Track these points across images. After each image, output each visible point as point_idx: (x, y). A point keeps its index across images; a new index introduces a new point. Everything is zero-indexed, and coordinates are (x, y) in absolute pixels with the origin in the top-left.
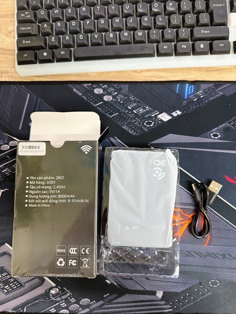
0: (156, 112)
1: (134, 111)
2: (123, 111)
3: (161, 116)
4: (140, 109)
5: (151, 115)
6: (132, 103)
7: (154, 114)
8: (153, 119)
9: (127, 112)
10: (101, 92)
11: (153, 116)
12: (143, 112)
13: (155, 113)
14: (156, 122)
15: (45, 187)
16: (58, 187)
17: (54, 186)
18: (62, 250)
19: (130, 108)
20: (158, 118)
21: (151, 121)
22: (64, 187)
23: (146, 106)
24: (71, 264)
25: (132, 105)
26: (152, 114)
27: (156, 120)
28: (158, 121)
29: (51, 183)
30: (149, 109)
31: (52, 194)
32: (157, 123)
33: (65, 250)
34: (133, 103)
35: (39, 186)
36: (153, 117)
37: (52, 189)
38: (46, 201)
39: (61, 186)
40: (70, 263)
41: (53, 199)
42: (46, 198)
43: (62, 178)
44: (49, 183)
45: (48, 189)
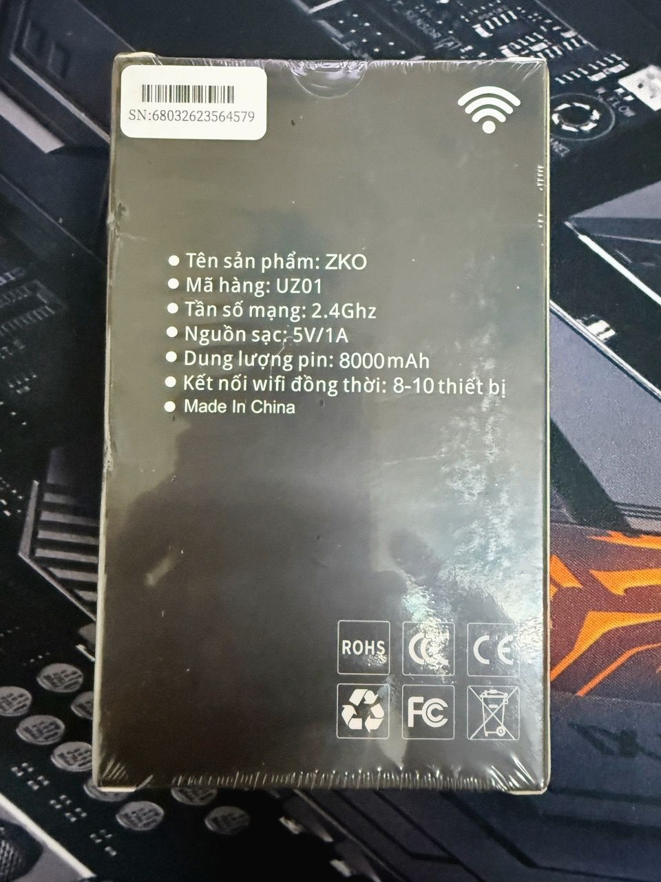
0: (611, 62)
1: (506, 51)
2: (451, 44)
3: (638, 84)
4: (532, 40)
5: (586, 72)
6: (494, 8)
7: (601, 69)
8: (596, 94)
9: (466, 53)
11: (596, 77)
12: (546, 54)
13: (609, 66)
14: (611, 111)
15: (267, 310)
17: (317, 307)
18: (367, 647)
19: (484, 33)
20: (620, 91)
21: (587, 107)
22: (368, 312)
23: (565, 29)
24: (418, 719)
25: (495, 19)
26: (592, 72)
27: (612, 100)
28: (619, 106)
30: (580, 41)
31: (305, 348)
32: (613, 117)
33: (383, 643)
36: (594, 82)
37: (307, 323)
39: (354, 308)
40: (412, 713)
41: (316, 373)
44: (290, 287)
45: (281, 323)
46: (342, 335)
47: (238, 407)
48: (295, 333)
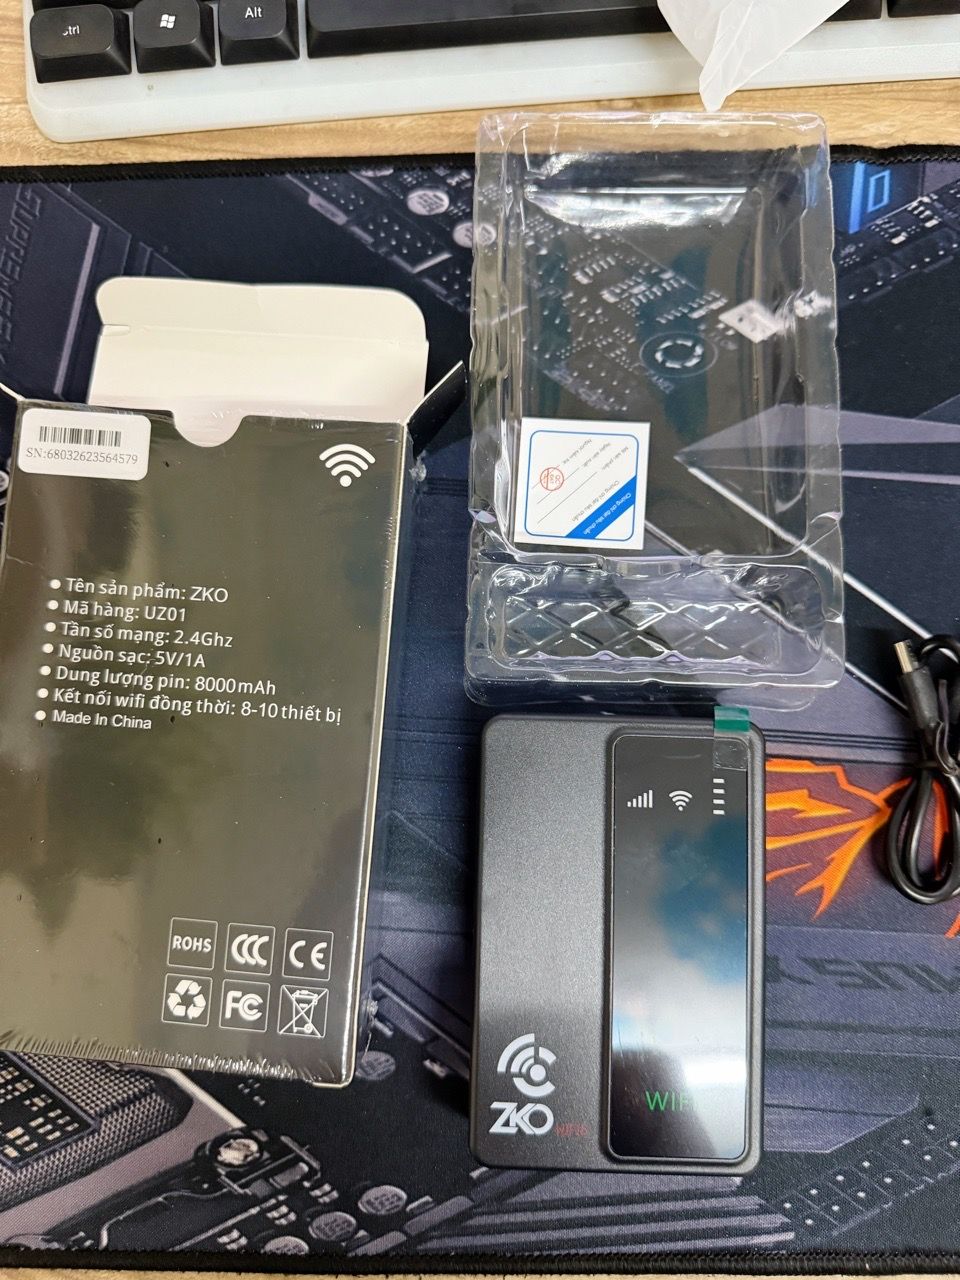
0: (710, 299)
1: (607, 296)
2: (551, 293)
3: (738, 317)
4: (632, 283)
5: (686, 311)
6: (593, 255)
7: (701, 306)
8: (697, 331)
9: (568, 300)
10: (442, 206)
11: (696, 315)
12: (646, 296)
13: (709, 303)
14: (714, 346)
15: (134, 634)
16: (195, 639)
17: (179, 634)
18: (195, 944)
19: (585, 281)
20: (721, 326)
21: (689, 344)
22: (225, 641)
23: (663, 271)
24: (235, 1011)
25: (594, 266)
26: (693, 310)
27: (712, 335)
28: (720, 340)
29: (164, 615)
30: (677, 281)
31: (164, 670)
32: (716, 352)
33: (210, 940)
34: (598, 257)
35: (104, 628)
36: (695, 320)
37: (169, 648)
38: (134, 701)
39: (213, 637)
40: (230, 1005)
41: (173, 694)
42: (138, 689)
43: (221, 595)
44: (157, 613)
45: (146, 646)
46: (200, 660)
47: (100, 720)
48: (158, 656)
